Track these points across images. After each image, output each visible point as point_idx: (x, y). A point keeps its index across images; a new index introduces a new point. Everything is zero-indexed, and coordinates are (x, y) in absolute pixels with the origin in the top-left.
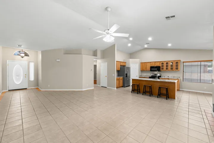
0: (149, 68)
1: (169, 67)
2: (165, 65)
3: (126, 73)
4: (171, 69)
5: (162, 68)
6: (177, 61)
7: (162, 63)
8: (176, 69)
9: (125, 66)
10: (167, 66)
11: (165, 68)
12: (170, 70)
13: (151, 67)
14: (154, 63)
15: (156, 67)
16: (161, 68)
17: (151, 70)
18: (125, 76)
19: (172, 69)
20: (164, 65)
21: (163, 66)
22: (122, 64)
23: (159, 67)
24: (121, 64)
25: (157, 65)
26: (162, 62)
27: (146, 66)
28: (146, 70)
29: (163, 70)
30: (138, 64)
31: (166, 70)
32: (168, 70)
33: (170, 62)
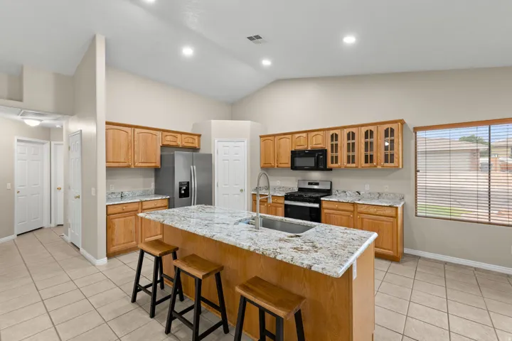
0: (286, 159)
1: (360, 152)
2: (343, 141)
4: (366, 162)
5: (332, 157)
7: (334, 137)
8: (386, 161)
9: (194, 149)
10: (351, 147)
11: (343, 154)
12: (364, 165)
13: (295, 154)
14: (304, 135)
15: (311, 153)
16: (329, 154)
17: (294, 167)
19: (372, 161)
20: (339, 143)
21: (335, 148)
22: (170, 140)
24: (169, 138)
25: (317, 142)
26: (332, 132)
27: (279, 146)
28: (280, 165)
29: (334, 165)
30: (246, 142)
31: (349, 165)
32: (354, 165)
33: (364, 130)
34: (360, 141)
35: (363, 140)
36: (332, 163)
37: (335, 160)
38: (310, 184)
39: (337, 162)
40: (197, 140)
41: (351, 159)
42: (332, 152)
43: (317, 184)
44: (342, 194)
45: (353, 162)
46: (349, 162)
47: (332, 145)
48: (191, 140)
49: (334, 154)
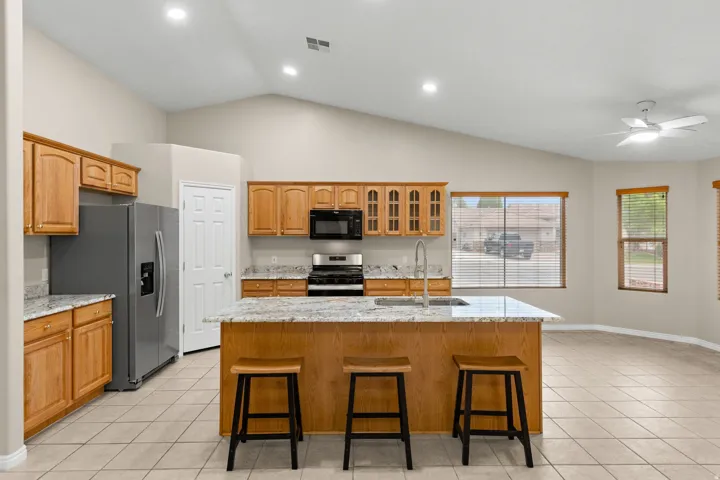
1: (405, 217)
2: (384, 202)
3: (141, 255)
4: (411, 229)
5: (370, 221)
6: (435, 188)
7: (373, 195)
8: (432, 228)
9: (129, 196)
10: (393, 210)
11: (384, 217)
12: (409, 232)
13: (317, 216)
14: (329, 188)
15: (343, 215)
16: (366, 218)
18: (137, 282)
19: (417, 228)
20: (379, 203)
21: (374, 209)
22: (94, 175)
23: (359, 214)
24: (93, 171)
25: (348, 200)
26: (370, 188)
27: (286, 203)
28: (286, 232)
29: (373, 232)
30: (234, 190)
31: (391, 233)
32: (397, 233)
33: (409, 190)
34: (405, 203)
35: (408, 203)
36: (370, 229)
37: (374, 225)
38: (331, 259)
39: (376, 229)
40: (134, 178)
41: (394, 225)
42: (370, 215)
43: (343, 259)
44: (376, 271)
45: (397, 229)
46: (391, 229)
47: (370, 206)
48: (126, 180)
49: (373, 218)
